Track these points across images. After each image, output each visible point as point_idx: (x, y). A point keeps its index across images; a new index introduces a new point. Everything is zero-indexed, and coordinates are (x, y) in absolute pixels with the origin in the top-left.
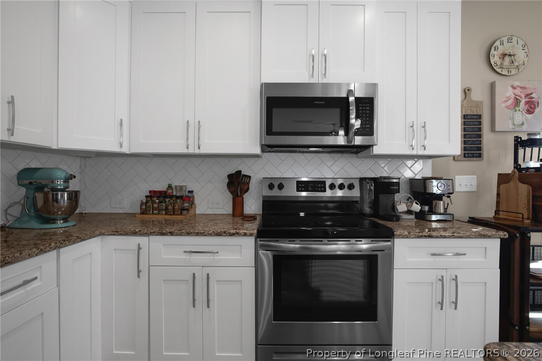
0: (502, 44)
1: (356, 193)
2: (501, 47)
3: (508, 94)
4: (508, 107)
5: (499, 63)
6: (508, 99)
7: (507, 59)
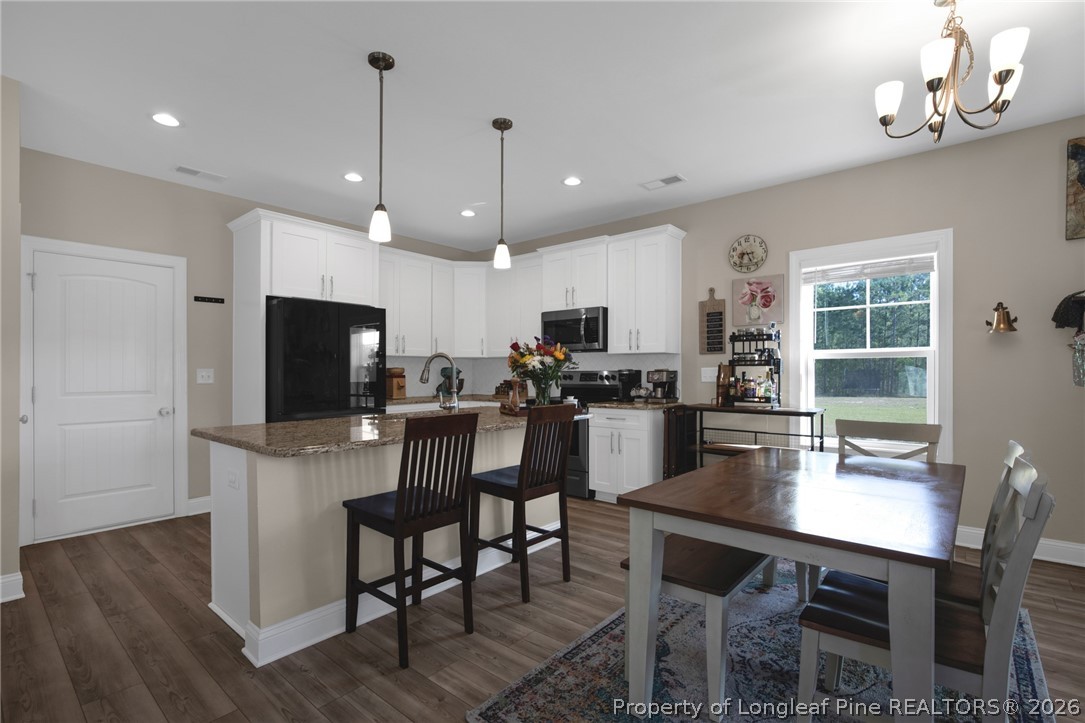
0: (740, 244)
1: (616, 382)
2: (739, 248)
3: (744, 291)
4: (744, 303)
5: (738, 263)
6: (745, 295)
7: (746, 257)
